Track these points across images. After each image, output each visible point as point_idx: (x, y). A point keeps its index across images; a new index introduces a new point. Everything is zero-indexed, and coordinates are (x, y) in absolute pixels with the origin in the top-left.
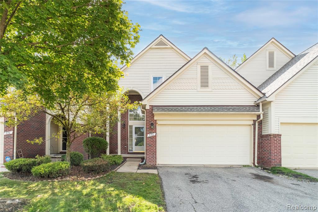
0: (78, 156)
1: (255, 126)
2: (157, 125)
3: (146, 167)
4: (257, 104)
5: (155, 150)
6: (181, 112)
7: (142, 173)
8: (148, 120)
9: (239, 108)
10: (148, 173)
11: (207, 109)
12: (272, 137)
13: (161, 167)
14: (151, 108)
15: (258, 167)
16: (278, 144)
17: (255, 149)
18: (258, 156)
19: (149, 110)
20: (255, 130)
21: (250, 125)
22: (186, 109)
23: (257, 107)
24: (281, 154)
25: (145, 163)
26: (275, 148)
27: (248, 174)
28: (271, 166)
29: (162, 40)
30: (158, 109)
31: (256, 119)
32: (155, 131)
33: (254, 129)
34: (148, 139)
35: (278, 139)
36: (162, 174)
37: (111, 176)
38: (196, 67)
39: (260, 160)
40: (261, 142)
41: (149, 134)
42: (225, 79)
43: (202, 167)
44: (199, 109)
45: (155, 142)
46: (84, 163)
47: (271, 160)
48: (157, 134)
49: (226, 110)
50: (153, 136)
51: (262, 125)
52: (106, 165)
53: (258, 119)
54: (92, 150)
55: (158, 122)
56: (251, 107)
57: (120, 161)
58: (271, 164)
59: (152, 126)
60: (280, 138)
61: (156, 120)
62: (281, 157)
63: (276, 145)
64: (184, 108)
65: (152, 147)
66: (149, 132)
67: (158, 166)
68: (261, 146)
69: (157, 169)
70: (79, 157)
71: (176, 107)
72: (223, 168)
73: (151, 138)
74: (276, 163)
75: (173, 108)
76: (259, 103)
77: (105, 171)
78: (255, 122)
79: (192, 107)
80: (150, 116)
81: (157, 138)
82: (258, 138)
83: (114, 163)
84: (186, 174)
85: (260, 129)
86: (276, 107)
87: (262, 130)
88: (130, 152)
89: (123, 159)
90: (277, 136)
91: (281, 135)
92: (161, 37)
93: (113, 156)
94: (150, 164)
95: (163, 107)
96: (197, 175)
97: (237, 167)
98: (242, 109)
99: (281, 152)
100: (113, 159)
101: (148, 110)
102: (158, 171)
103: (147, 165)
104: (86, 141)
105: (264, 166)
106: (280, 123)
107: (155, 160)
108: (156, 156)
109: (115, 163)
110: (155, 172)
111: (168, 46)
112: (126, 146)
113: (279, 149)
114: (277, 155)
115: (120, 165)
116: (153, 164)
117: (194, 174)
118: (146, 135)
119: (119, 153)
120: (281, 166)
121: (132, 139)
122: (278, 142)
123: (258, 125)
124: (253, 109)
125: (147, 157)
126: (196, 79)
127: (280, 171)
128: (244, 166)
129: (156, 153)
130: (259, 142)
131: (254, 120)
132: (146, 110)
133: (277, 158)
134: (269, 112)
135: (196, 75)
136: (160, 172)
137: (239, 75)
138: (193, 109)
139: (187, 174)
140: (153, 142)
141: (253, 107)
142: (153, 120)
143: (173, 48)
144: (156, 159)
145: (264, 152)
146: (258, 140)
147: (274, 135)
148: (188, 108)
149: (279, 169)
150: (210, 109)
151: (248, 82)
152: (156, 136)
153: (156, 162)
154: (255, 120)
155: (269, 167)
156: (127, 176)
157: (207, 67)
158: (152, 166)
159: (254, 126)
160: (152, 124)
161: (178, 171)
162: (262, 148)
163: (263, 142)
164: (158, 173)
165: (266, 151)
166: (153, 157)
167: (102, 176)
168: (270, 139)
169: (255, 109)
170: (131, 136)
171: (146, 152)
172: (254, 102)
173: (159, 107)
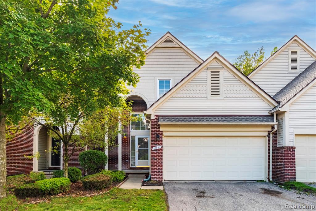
0: (76, 171)
1: (270, 138)
2: (163, 137)
3: (151, 183)
4: (271, 114)
5: (160, 164)
6: (189, 123)
7: (147, 190)
8: (153, 132)
9: (253, 118)
10: (153, 190)
11: (218, 119)
12: (285, 149)
13: (167, 183)
14: (157, 118)
15: (272, 182)
16: (292, 157)
17: (269, 163)
18: (272, 170)
19: (155, 120)
20: (270, 142)
21: (265, 136)
22: (195, 120)
23: (272, 117)
24: (295, 168)
25: (150, 180)
26: (289, 161)
27: (259, 189)
28: (285, 180)
29: (169, 38)
30: (165, 119)
31: (270, 129)
32: (160, 143)
33: (268, 141)
34: (154, 152)
35: (292, 152)
36: (168, 190)
37: (114, 192)
38: (206, 73)
39: (275, 174)
40: (276, 155)
41: (154, 146)
42: (238, 86)
43: (213, 182)
44: (208, 119)
45: (160, 155)
46: (85, 179)
47: (285, 174)
48: (163, 147)
49: (238, 121)
50: (159, 149)
51: (277, 136)
52: (109, 180)
53: (272, 130)
54: (90, 165)
55: (165, 134)
56: (265, 117)
57: (122, 178)
58: (285, 179)
59: (157, 138)
60: (294, 150)
61: (162, 132)
62: (295, 171)
63: (290, 158)
64: (192, 118)
65: (157, 161)
66: (155, 145)
67: (164, 183)
68: (276, 160)
69: (163, 185)
70: (76, 173)
71: (184, 117)
72: (234, 184)
73: (157, 151)
74: (290, 177)
75: (181, 118)
76: (273, 113)
77: (107, 188)
78: (270, 133)
79: (201, 117)
80: (155, 127)
81: (163, 151)
82: (273, 151)
83: (115, 179)
84: (193, 190)
85: (275, 141)
86: (290, 117)
87: (277, 142)
88: (132, 167)
89: (125, 175)
90: (291, 148)
91: (295, 148)
92: (168, 35)
93: (114, 172)
94: (155, 180)
95: (169, 117)
96: (205, 191)
97: (250, 183)
98: (255, 119)
99: (295, 166)
100: (114, 175)
101: (153, 120)
102: (163, 187)
103: (152, 181)
104: (83, 154)
105: (279, 181)
106: (294, 135)
107: (160, 176)
108: (162, 171)
109: (117, 179)
110: (161, 188)
111: (177, 46)
112: (127, 161)
113: (293, 163)
114: (291, 169)
115: (121, 182)
116: (159, 180)
117: (201, 190)
118: (151, 148)
119: (120, 169)
120: (295, 180)
121: (135, 152)
122: (292, 155)
123: (273, 136)
124: (267, 119)
125: (152, 173)
126: (206, 86)
127: (293, 185)
128: (258, 182)
129: (162, 168)
130: (274, 155)
131: (268, 131)
132: (151, 120)
133: (291, 172)
134: (283, 123)
135: (206, 82)
136: (166, 188)
137: (252, 82)
138: (202, 120)
139: (195, 190)
140: (159, 155)
141: (267, 117)
142: (159, 132)
143: (181, 47)
144: (162, 174)
145: (279, 166)
146: (272, 152)
147: (288, 147)
148: (197, 118)
149: (292, 183)
150: (220, 119)
151: (262, 90)
152: (162, 149)
153: (162, 177)
154: (270, 131)
155: (283, 182)
156: (131, 192)
157: (219, 72)
158: (158, 182)
159: (268, 138)
160: (158, 136)
161: (186, 186)
162: (277, 161)
163: (278, 155)
164: (164, 190)
165: (280, 164)
166: (159, 173)
167: (105, 192)
168: (284, 152)
169: (269, 119)
170: (134, 149)
171: (151, 167)
172: (268, 112)
173: (165, 117)
